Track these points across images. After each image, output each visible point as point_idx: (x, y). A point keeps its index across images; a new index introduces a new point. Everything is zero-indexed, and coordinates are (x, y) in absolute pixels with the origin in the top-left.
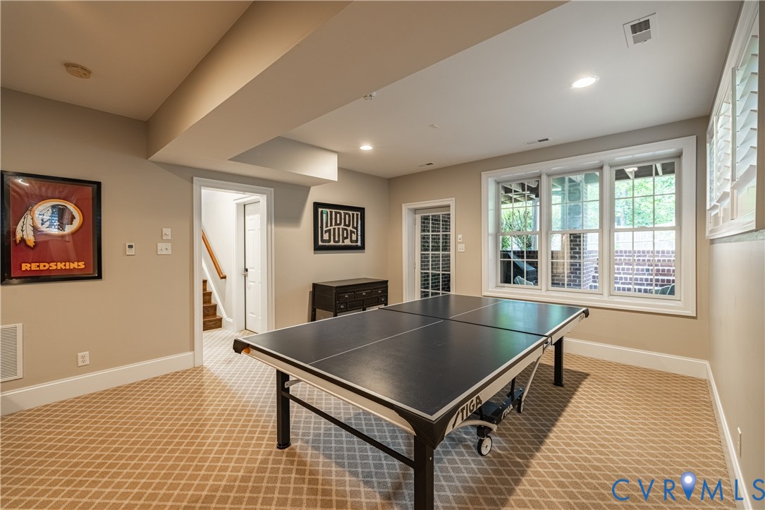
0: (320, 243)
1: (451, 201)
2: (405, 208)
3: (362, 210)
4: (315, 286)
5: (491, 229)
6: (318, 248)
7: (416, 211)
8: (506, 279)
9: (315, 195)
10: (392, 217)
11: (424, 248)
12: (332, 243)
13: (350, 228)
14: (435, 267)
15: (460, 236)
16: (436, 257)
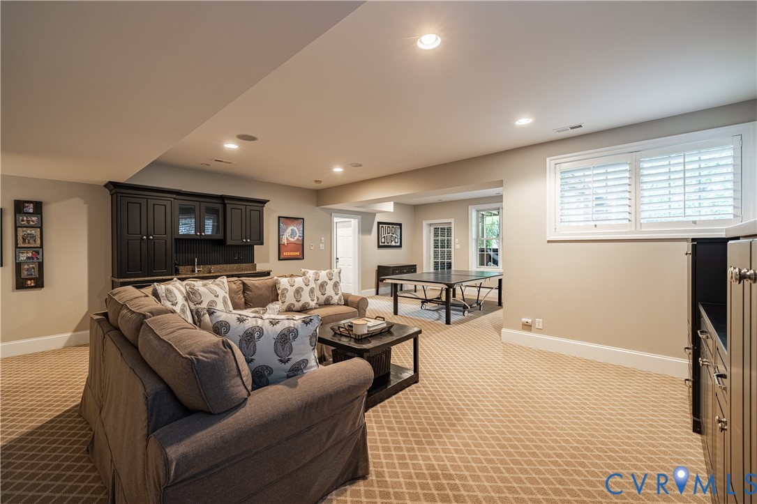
0: (381, 244)
1: (452, 221)
2: (425, 223)
3: (400, 225)
4: (379, 267)
5: (474, 236)
6: (379, 247)
7: (430, 225)
8: (482, 264)
9: (379, 218)
10: (417, 229)
11: (436, 247)
12: (386, 244)
13: (394, 235)
14: (443, 257)
15: (457, 240)
16: (443, 252)
